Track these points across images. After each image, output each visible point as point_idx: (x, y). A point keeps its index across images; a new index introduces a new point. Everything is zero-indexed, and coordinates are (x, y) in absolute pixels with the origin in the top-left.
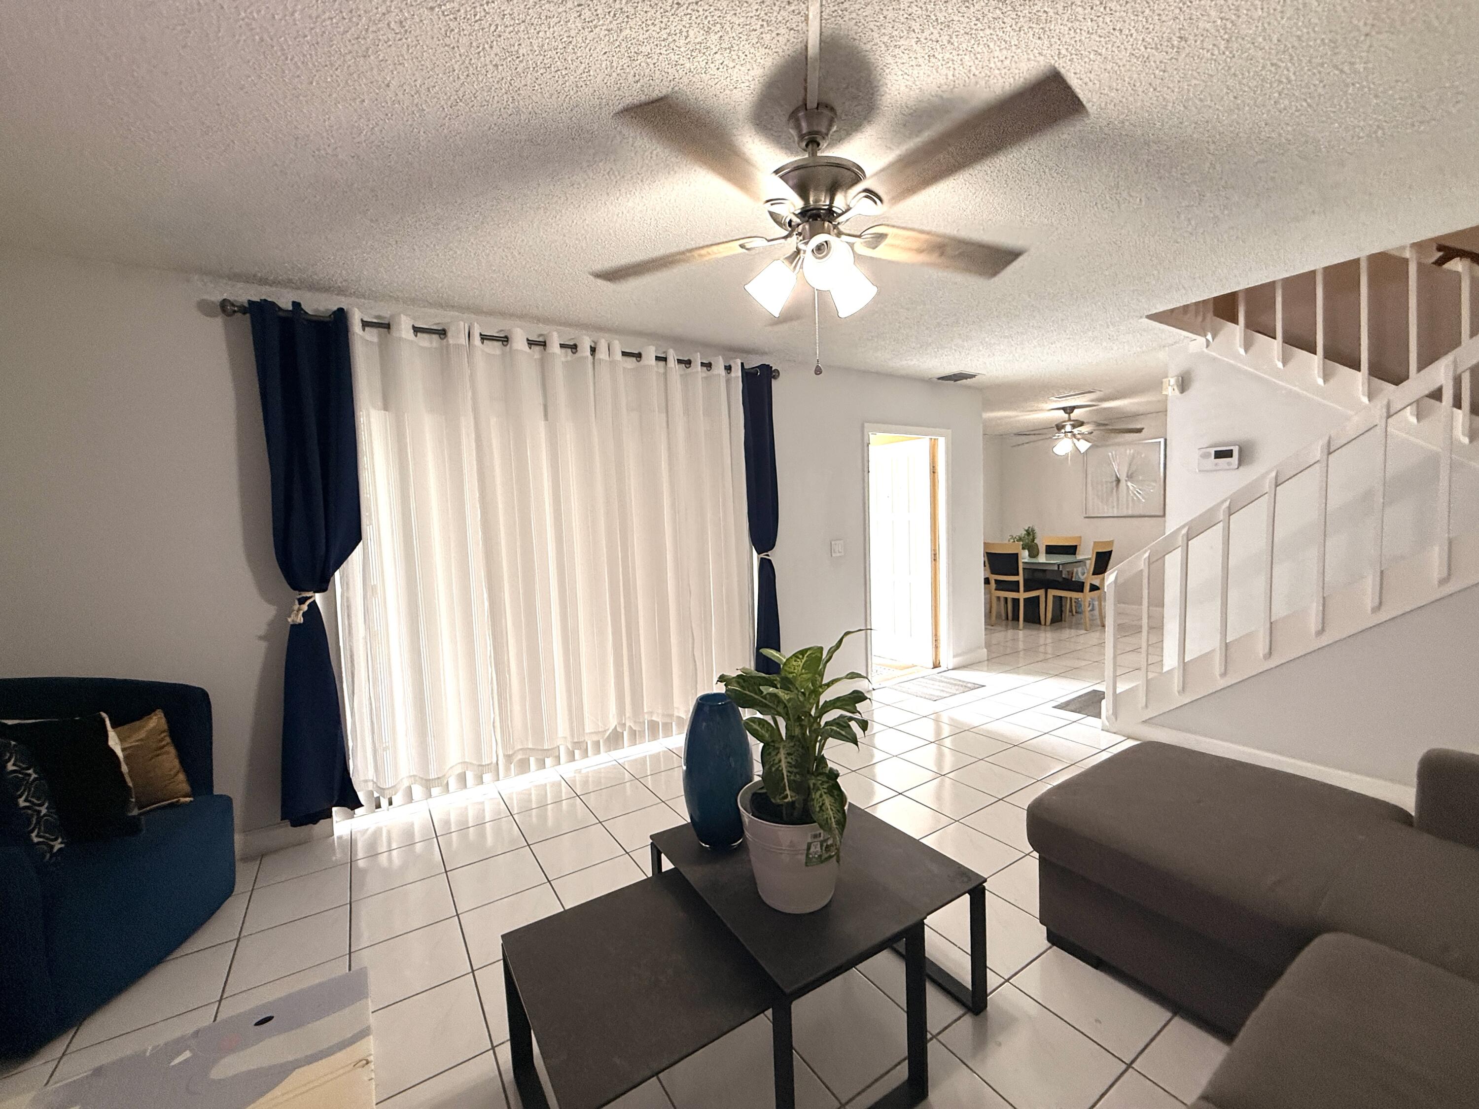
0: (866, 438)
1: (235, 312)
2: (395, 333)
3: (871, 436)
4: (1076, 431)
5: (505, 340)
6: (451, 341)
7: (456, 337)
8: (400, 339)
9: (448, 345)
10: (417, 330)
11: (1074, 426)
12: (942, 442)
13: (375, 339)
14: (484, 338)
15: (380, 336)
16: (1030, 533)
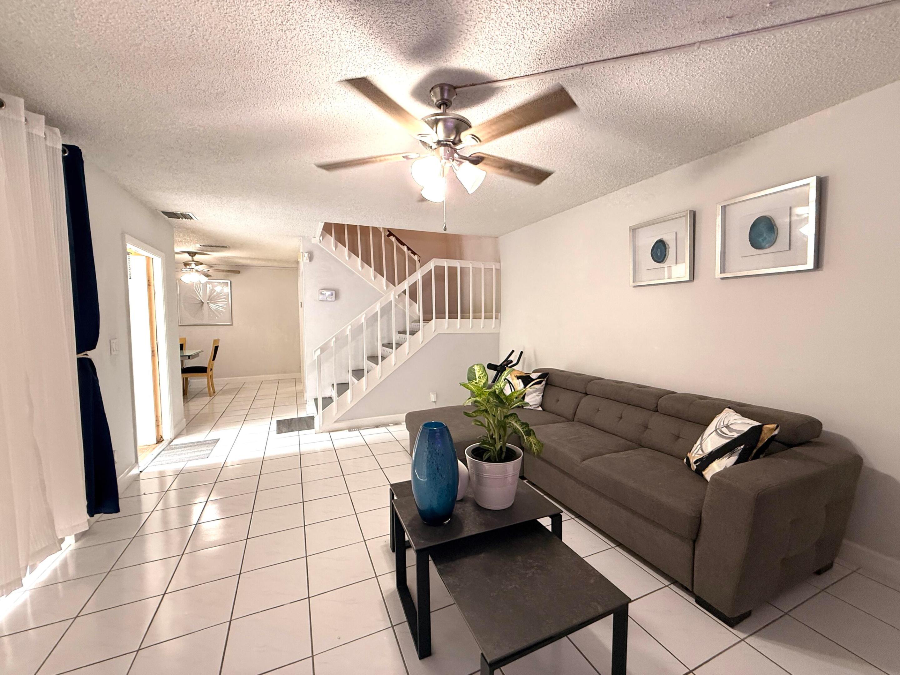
3: (131, 248)
11: (196, 265)
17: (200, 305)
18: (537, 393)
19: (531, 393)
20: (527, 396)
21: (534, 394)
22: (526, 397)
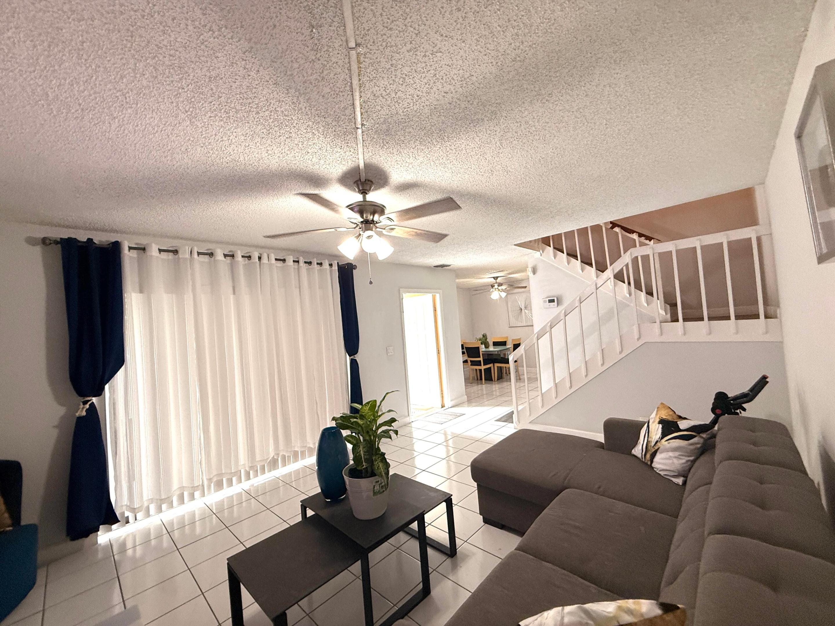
0: (401, 295)
1: (51, 244)
2: (148, 253)
3: (404, 295)
4: (500, 288)
5: (211, 255)
6: (181, 257)
7: (184, 254)
8: (151, 256)
9: (179, 258)
10: (160, 251)
11: (499, 286)
12: (438, 296)
13: (135, 256)
14: (199, 254)
15: (138, 254)
16: (484, 336)
17: (519, 311)
18: (677, 454)
19: (667, 450)
20: (661, 453)
21: (671, 454)
22: (658, 454)
